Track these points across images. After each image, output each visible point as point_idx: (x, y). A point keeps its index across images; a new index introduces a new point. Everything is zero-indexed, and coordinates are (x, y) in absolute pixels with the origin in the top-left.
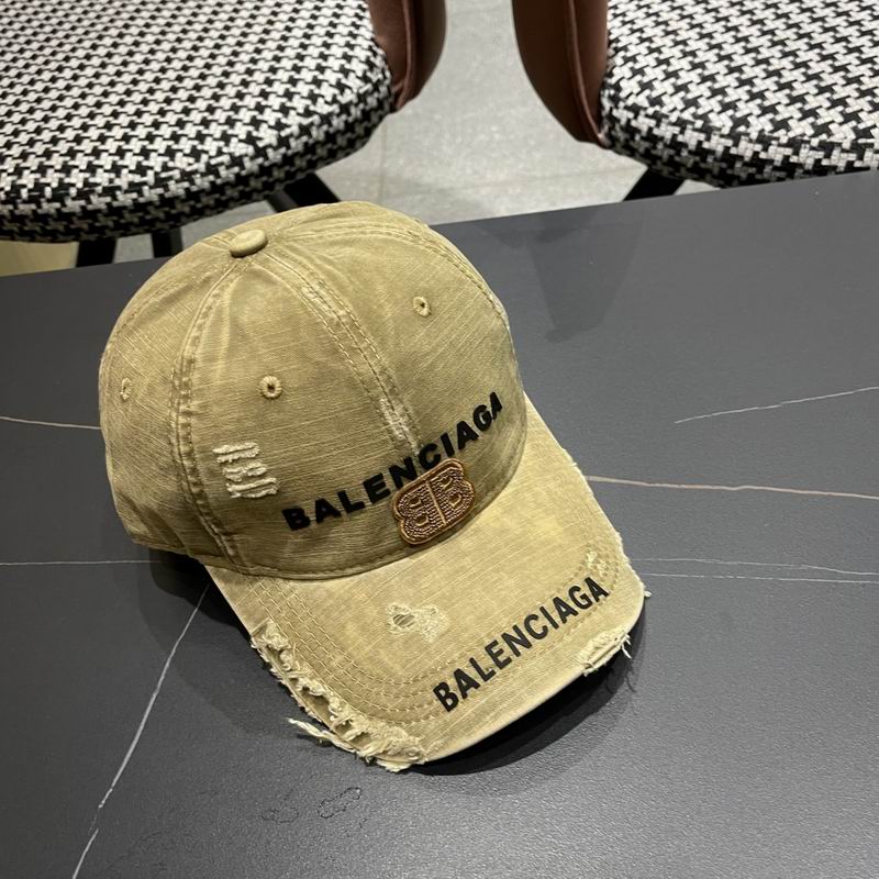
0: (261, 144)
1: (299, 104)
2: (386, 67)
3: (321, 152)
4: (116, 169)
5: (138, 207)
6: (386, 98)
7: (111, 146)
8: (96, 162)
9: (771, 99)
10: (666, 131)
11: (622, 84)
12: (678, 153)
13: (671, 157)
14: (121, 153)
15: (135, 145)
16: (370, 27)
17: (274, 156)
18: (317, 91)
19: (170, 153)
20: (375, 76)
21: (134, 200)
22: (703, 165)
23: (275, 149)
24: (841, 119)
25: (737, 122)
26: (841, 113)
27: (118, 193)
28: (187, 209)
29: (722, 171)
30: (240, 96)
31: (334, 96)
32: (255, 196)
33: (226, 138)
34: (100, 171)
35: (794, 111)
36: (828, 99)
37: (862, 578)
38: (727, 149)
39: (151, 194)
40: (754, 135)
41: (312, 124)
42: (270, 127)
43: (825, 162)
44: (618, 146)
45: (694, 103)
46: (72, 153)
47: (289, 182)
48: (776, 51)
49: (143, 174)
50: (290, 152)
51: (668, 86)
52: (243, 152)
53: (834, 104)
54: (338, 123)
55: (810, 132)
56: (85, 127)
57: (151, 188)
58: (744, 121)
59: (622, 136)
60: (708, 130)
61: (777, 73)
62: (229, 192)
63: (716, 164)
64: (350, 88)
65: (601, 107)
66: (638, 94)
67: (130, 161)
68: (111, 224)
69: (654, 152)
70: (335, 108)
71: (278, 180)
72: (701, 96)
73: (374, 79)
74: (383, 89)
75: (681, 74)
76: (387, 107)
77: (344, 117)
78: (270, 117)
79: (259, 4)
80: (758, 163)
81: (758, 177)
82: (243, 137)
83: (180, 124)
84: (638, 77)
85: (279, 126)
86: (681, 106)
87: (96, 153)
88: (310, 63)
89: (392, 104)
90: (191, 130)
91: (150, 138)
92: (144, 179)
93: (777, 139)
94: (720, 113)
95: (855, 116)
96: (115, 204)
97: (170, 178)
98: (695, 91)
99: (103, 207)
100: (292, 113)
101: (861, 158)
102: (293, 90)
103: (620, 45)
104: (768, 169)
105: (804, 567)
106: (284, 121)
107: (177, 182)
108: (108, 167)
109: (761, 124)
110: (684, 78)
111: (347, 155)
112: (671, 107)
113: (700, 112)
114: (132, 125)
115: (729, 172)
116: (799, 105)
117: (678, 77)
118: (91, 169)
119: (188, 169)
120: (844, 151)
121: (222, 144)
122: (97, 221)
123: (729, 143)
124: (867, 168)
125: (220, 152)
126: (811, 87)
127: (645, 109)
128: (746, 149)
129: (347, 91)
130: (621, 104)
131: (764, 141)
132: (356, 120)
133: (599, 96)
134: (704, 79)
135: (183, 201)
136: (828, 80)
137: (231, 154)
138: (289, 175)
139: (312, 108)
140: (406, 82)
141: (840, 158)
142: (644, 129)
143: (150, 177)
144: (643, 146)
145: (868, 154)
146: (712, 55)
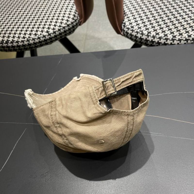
0: (50, 33)
1: (58, 24)
2: (78, 16)
3: (63, 34)
4: (19, 37)
5: (23, 45)
6: (78, 23)
7: (18, 32)
9: (156, 28)
10: (134, 34)
11: (126, 23)
12: (137, 38)
13: (135, 39)
14: (20, 34)
15: (23, 32)
16: (75, 7)
17: (53, 35)
18: (62, 22)
19: (30, 34)
20: (75, 18)
22: (142, 41)
26: (170, 32)
27: (19, 43)
28: (34, 46)
30: (46, 22)
31: (66, 23)
32: (49, 43)
35: (160, 31)
37: (156, 134)
39: (26, 43)
40: (152, 36)
41: (61, 29)
42: (52, 29)
43: (166, 42)
44: (125, 36)
45: (140, 28)
46: (10, 33)
48: (159, 17)
49: (24, 39)
50: (56, 35)
51: (135, 24)
52: (46, 34)
53: (169, 30)
54: (67, 28)
55: (163, 36)
56: (13, 28)
57: (26, 41)
58: (150, 33)
59: (126, 34)
60: (142, 34)
61: (158, 22)
62: (43, 43)
63: (144, 41)
65: (122, 27)
66: (129, 25)
67: (22, 36)
69: (132, 38)
70: (66, 25)
72: (142, 27)
74: (77, 21)
76: (78, 25)
78: (52, 27)
79: (53, 1)
80: (152, 41)
81: (153, 45)
82: (46, 31)
83: (33, 28)
84: (129, 22)
85: (54, 29)
86: (137, 28)
87: (15, 34)
88: (62, 15)
89: (80, 24)
90: (35, 29)
91: (26, 31)
93: (156, 37)
94: (145, 30)
95: (173, 33)
96: (18, 45)
97: (30, 40)
98: (141, 25)
99: (16, 45)
100: (57, 26)
101: (173, 42)
102: (57, 21)
103: (127, 14)
104: (154, 43)
107: (32, 40)
108: (17, 37)
109: (153, 33)
110: (139, 22)
112: (135, 29)
113: (141, 30)
114: (23, 28)
115: (147, 43)
116: (162, 30)
117: (137, 22)
118: (14, 37)
119: (34, 38)
120: (170, 40)
121: (41, 33)
122: (15, 48)
123: (147, 37)
124: (175, 44)
125: (41, 34)
126: (165, 26)
127: (130, 29)
128: (150, 39)
129: (69, 22)
130: (125, 27)
131: (154, 37)
132: (71, 28)
133: (121, 25)
134: (143, 23)
135: (33, 44)
136: (168, 24)
137: (43, 35)
139: (61, 25)
140: (82, 20)
141: (169, 42)
142: (130, 33)
143: (26, 39)
144: (130, 36)
145: (175, 41)
146: (145, 17)
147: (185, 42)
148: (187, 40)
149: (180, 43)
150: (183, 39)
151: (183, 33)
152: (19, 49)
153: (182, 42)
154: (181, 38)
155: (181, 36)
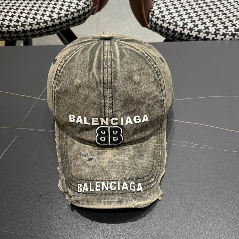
0: (53, 18)
1: (65, 8)
2: (92, 1)
3: (71, 22)
5: (16, 32)
6: (91, 10)
7: (10, 14)
8: (5, 18)
9: (194, 18)
10: (165, 25)
11: (155, 11)
12: (168, 31)
13: (166, 32)
14: (12, 16)
15: (17, 14)
17: (57, 22)
18: (70, 5)
19: (27, 17)
21: (15, 30)
22: (174, 35)
23: (57, 20)
24: (212, 26)
25: (185, 24)
26: (212, 24)
27: (11, 27)
28: (30, 34)
29: (180, 37)
30: (49, 4)
31: (76, 7)
32: (51, 33)
33: (43, 15)
34: (6, 21)
35: (200, 22)
36: (209, 20)
37: (199, 146)
38: (181, 31)
39: (20, 29)
40: (189, 28)
41: (68, 14)
42: (56, 13)
43: (207, 37)
44: (153, 29)
45: (173, 18)
47: (61, 30)
48: (197, 6)
49: (18, 23)
50: (61, 21)
51: (167, 13)
52: (48, 19)
53: (211, 21)
54: (76, 15)
55: (203, 28)
56: (4, 9)
57: (20, 27)
59: (154, 25)
60: (176, 26)
61: (197, 12)
62: (43, 31)
63: (178, 35)
64: (80, 5)
65: (149, 17)
66: (159, 14)
67: (15, 19)
68: (8, 36)
69: (162, 31)
70: (75, 10)
71: (57, 29)
72: (175, 16)
73: (88, 4)
74: (90, 7)
75: (171, 10)
76: (91, 13)
77: (78, 13)
78: (56, 10)
80: (189, 36)
81: (189, 40)
82: (48, 15)
83: (31, 10)
84: (159, 10)
85: (59, 13)
86: (170, 18)
87: (6, 16)
89: (93, 12)
90: (33, 12)
91: (21, 13)
92: (18, 24)
93: (195, 29)
94: (180, 21)
95: (216, 25)
96: (9, 30)
97: (26, 25)
98: (174, 15)
99: (6, 31)
100: (63, 10)
101: (216, 37)
102: (64, 4)
104: (191, 38)
105: (184, 142)
106: (60, 12)
107: (28, 26)
108: (8, 20)
109: (190, 25)
110: (172, 11)
111: (79, 25)
112: (167, 18)
113: (175, 20)
114: (17, 9)
115: (181, 38)
116: (201, 21)
117: (170, 10)
119: (31, 23)
120: (212, 34)
121: (42, 16)
122: (4, 35)
123: (182, 29)
124: (218, 40)
125: (41, 19)
126: (205, 16)
127: (160, 18)
128: (186, 32)
129: (79, 6)
130: (154, 17)
131: (191, 30)
132: (81, 15)
133: (149, 14)
134: (177, 12)
135: (29, 32)
136: (210, 15)
137: (44, 20)
138: (61, 28)
139: (69, 9)
140: (97, 6)
141: (211, 36)
142: (160, 24)
143: (20, 24)
144: (159, 29)
145: (218, 36)
146: (180, 6)
147: (231, 37)
148: (233, 35)
149: (224, 39)
150: (228, 34)
151: (229, 26)
152: (10, 37)
153: (227, 37)
154: (226, 33)
155: (226, 29)
